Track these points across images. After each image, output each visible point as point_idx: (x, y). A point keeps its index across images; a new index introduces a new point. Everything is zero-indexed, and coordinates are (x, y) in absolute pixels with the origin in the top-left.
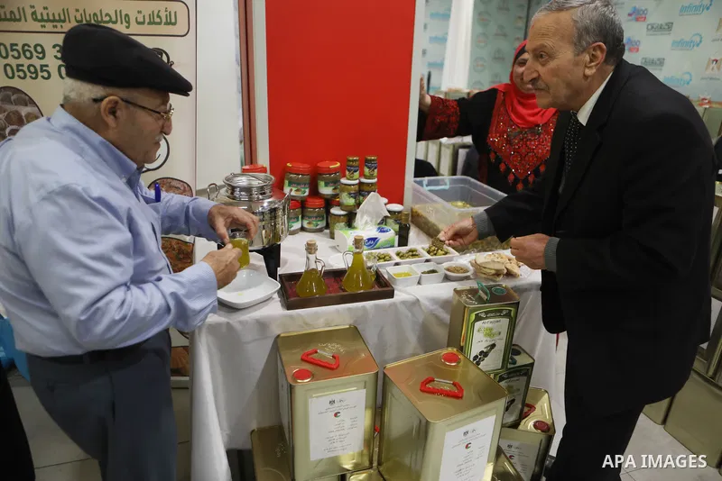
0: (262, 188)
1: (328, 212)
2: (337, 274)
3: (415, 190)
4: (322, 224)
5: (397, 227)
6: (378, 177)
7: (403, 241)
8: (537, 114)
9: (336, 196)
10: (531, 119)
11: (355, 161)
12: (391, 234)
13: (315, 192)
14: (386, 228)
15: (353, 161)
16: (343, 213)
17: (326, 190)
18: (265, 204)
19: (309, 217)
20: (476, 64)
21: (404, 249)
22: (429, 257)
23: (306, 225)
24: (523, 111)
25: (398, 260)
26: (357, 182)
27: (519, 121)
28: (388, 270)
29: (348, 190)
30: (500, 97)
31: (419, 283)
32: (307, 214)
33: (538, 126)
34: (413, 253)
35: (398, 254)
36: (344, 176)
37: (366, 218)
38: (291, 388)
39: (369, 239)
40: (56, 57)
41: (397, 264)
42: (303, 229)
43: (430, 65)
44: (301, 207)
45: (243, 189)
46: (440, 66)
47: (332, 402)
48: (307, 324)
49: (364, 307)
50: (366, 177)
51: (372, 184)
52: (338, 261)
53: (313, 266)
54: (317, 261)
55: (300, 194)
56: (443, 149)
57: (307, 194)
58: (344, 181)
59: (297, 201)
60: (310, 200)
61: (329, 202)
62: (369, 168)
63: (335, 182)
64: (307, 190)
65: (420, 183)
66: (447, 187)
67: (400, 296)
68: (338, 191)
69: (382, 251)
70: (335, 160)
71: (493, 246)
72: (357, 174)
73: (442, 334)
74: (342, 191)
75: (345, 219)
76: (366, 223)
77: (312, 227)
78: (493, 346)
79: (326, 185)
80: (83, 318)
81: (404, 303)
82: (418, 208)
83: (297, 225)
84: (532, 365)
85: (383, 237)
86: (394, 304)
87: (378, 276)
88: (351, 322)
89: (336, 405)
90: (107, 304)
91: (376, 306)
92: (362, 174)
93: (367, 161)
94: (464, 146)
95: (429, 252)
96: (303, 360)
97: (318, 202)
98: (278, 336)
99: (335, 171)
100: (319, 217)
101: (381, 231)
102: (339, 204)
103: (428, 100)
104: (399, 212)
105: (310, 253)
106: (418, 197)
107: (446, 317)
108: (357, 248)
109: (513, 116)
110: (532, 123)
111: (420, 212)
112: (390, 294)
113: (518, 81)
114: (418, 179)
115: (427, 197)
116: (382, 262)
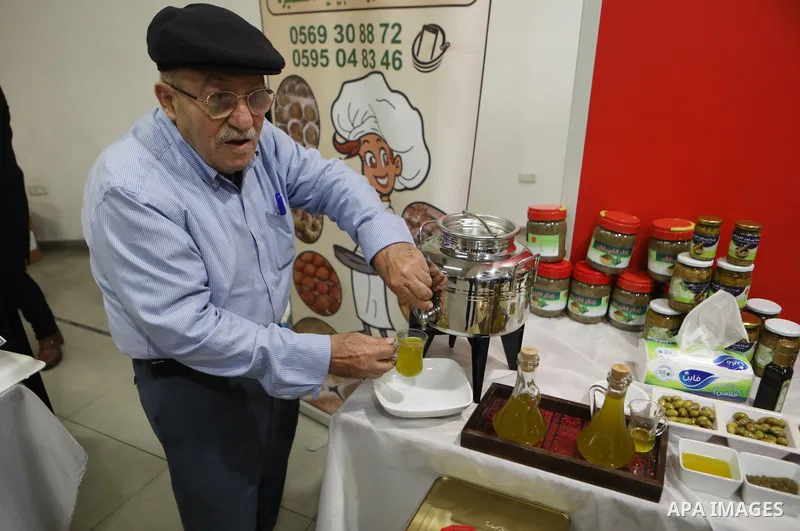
4: (638, 320)
6: (756, 264)
9: (668, 281)
11: (712, 226)
13: (640, 265)
14: (739, 362)
15: (708, 226)
16: (669, 311)
17: (659, 268)
19: (619, 304)
21: (759, 414)
23: (612, 315)
25: (726, 431)
26: (710, 264)
29: (686, 275)
32: (620, 299)
34: (772, 429)
35: (736, 420)
37: (700, 332)
39: (692, 373)
40: (336, 40)
42: (607, 319)
44: (610, 284)
50: (730, 260)
51: (740, 274)
55: (609, 264)
57: (624, 265)
58: (683, 258)
59: (603, 274)
60: (627, 276)
62: (738, 244)
64: (625, 260)
69: (705, 401)
70: (686, 218)
72: (711, 251)
74: (676, 274)
75: (669, 322)
76: (699, 341)
77: (620, 319)
79: (660, 257)
83: (597, 311)
85: (723, 377)
92: (722, 252)
93: (738, 231)
97: (641, 283)
100: (636, 306)
101: (724, 364)
102: (667, 296)
116: (685, 424)
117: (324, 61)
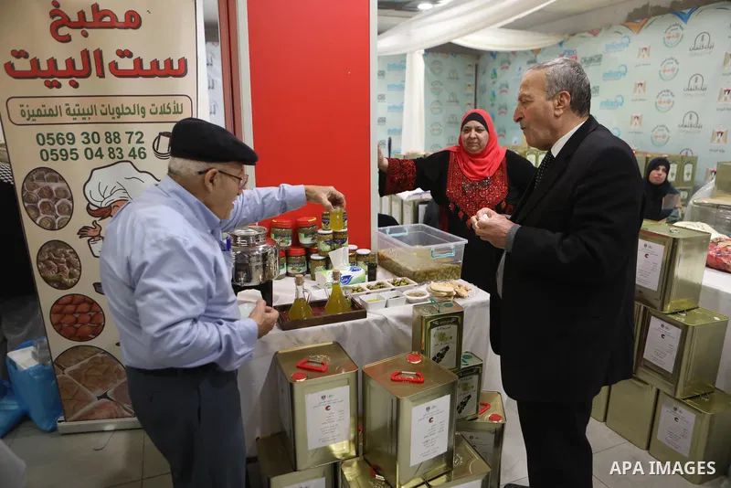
0: (257, 236)
1: (308, 259)
2: (319, 305)
3: (380, 237)
4: (304, 269)
5: (366, 267)
6: (348, 227)
7: (372, 276)
8: (483, 170)
9: (314, 245)
10: (480, 173)
11: (329, 214)
12: (362, 271)
13: (296, 243)
14: (358, 268)
15: (327, 215)
16: (321, 258)
17: (306, 241)
18: (261, 249)
19: (293, 264)
20: (432, 129)
21: (373, 283)
22: (393, 287)
23: (290, 271)
24: (474, 167)
25: (368, 291)
26: (331, 232)
27: (470, 175)
28: (362, 298)
29: (323, 238)
30: (453, 156)
31: (386, 307)
32: (291, 261)
33: (486, 178)
34: (381, 286)
35: (368, 287)
36: (320, 227)
38: (291, 386)
39: (345, 277)
40: (83, 142)
41: (367, 294)
42: (288, 274)
43: (389, 131)
44: (286, 255)
45: (244, 237)
46: (399, 132)
47: (323, 397)
48: (298, 341)
49: (343, 325)
52: (320, 295)
53: (301, 296)
54: (305, 291)
55: (284, 245)
56: (405, 206)
57: (290, 244)
58: (320, 231)
59: (284, 251)
60: (293, 249)
61: (309, 250)
63: (313, 233)
64: (290, 241)
65: (384, 231)
66: (406, 234)
67: (372, 315)
68: (315, 241)
69: (356, 286)
70: (312, 216)
71: (446, 277)
72: (330, 225)
73: (407, 344)
74: (320, 239)
75: (323, 263)
77: (295, 272)
78: (447, 348)
79: (306, 236)
80: (157, 336)
81: (375, 321)
82: (382, 252)
83: (283, 271)
84: (481, 365)
85: (355, 275)
86: (367, 323)
87: (353, 303)
88: (334, 339)
89: (327, 399)
90: (177, 331)
91: (353, 324)
94: (423, 202)
95: (393, 284)
96: (298, 367)
97: (300, 251)
98: (277, 353)
99: (313, 224)
100: (301, 263)
101: (353, 270)
102: (318, 252)
103: (386, 162)
104: (367, 255)
105: (298, 285)
106: (383, 244)
107: (409, 331)
108: (335, 279)
109: (465, 171)
110: (481, 176)
111: (385, 254)
112: (364, 315)
113: (465, 144)
114: (382, 228)
115: (391, 242)
116: (356, 293)
117: (74, 156)
